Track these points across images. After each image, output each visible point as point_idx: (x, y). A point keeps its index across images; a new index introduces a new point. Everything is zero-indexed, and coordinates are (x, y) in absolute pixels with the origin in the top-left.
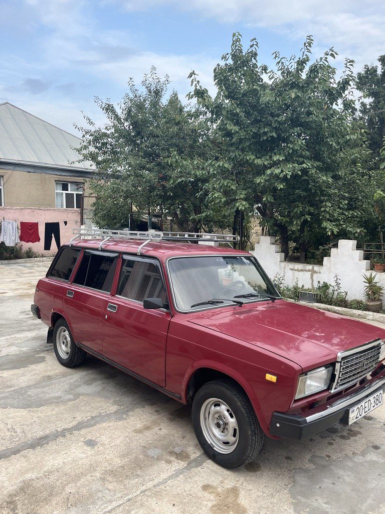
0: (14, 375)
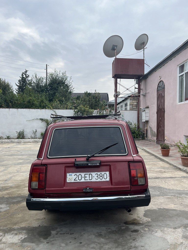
0: (167, 205)
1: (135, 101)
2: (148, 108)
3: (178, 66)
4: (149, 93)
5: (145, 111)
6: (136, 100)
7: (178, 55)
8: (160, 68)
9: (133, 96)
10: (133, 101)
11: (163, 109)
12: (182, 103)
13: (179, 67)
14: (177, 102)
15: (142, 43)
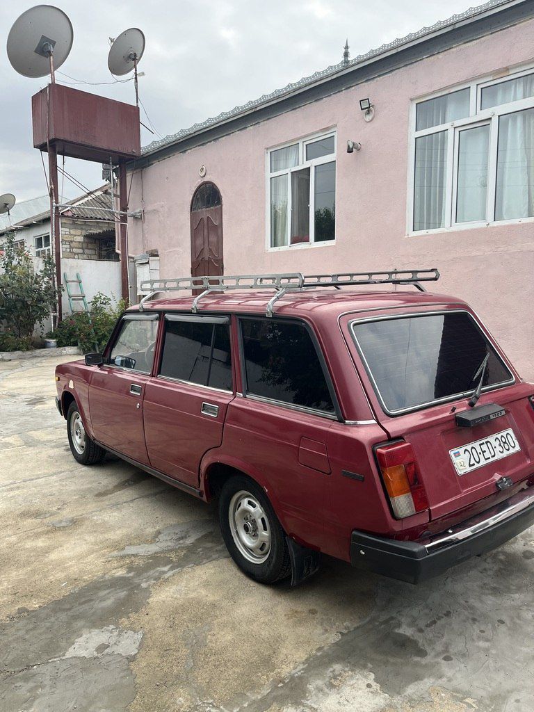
1: (79, 232)
2: (157, 256)
3: (267, 149)
4: (155, 211)
5: (148, 263)
6: (82, 229)
7: (268, 119)
8: (200, 145)
9: (70, 214)
10: (73, 232)
11: (217, 261)
12: (282, 249)
13: (269, 154)
14: (266, 246)
15: (129, 57)
